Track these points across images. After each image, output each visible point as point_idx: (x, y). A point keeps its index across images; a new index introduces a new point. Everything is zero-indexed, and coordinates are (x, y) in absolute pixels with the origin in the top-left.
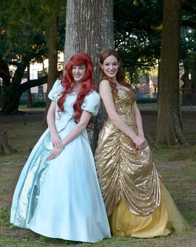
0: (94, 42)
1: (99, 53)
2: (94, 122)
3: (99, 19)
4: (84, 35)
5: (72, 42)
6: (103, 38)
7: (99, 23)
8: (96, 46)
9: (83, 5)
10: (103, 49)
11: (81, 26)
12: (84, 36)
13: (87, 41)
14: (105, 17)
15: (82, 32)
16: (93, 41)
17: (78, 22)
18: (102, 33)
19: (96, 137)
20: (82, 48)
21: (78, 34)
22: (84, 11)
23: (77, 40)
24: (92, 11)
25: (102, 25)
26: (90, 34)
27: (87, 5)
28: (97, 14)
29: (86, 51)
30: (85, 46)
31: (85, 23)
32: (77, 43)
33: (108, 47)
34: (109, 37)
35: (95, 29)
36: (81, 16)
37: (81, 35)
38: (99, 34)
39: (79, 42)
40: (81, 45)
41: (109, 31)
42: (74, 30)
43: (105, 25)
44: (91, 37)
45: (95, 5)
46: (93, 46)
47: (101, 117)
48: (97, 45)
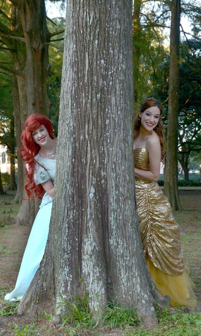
0: (98, 57)
1: (105, 74)
2: (96, 175)
3: (106, 25)
4: (85, 47)
5: (69, 59)
6: (111, 51)
7: (107, 29)
8: (100, 63)
9: (83, 5)
10: (111, 68)
11: (81, 35)
12: (84, 49)
13: (88, 56)
14: (115, 21)
15: (82, 44)
16: (97, 55)
17: (77, 30)
18: (110, 45)
19: (97, 198)
20: (81, 66)
21: (76, 48)
22: (85, 12)
23: (75, 55)
24: (97, 12)
25: (110, 32)
26: (93, 46)
27: (89, 4)
28: (103, 16)
29: (87, 70)
30: (85, 64)
31: (87, 30)
32: (75, 60)
33: (120, 65)
34: (122, 51)
35: (100, 38)
36: (81, 20)
37: (80, 47)
38: (106, 46)
39: (78, 59)
40: (80, 62)
41: (121, 43)
42: (71, 42)
43: (115, 32)
44: (95, 50)
45: (100, 2)
46: (97, 63)
47: (106, 168)
48: (102, 61)
